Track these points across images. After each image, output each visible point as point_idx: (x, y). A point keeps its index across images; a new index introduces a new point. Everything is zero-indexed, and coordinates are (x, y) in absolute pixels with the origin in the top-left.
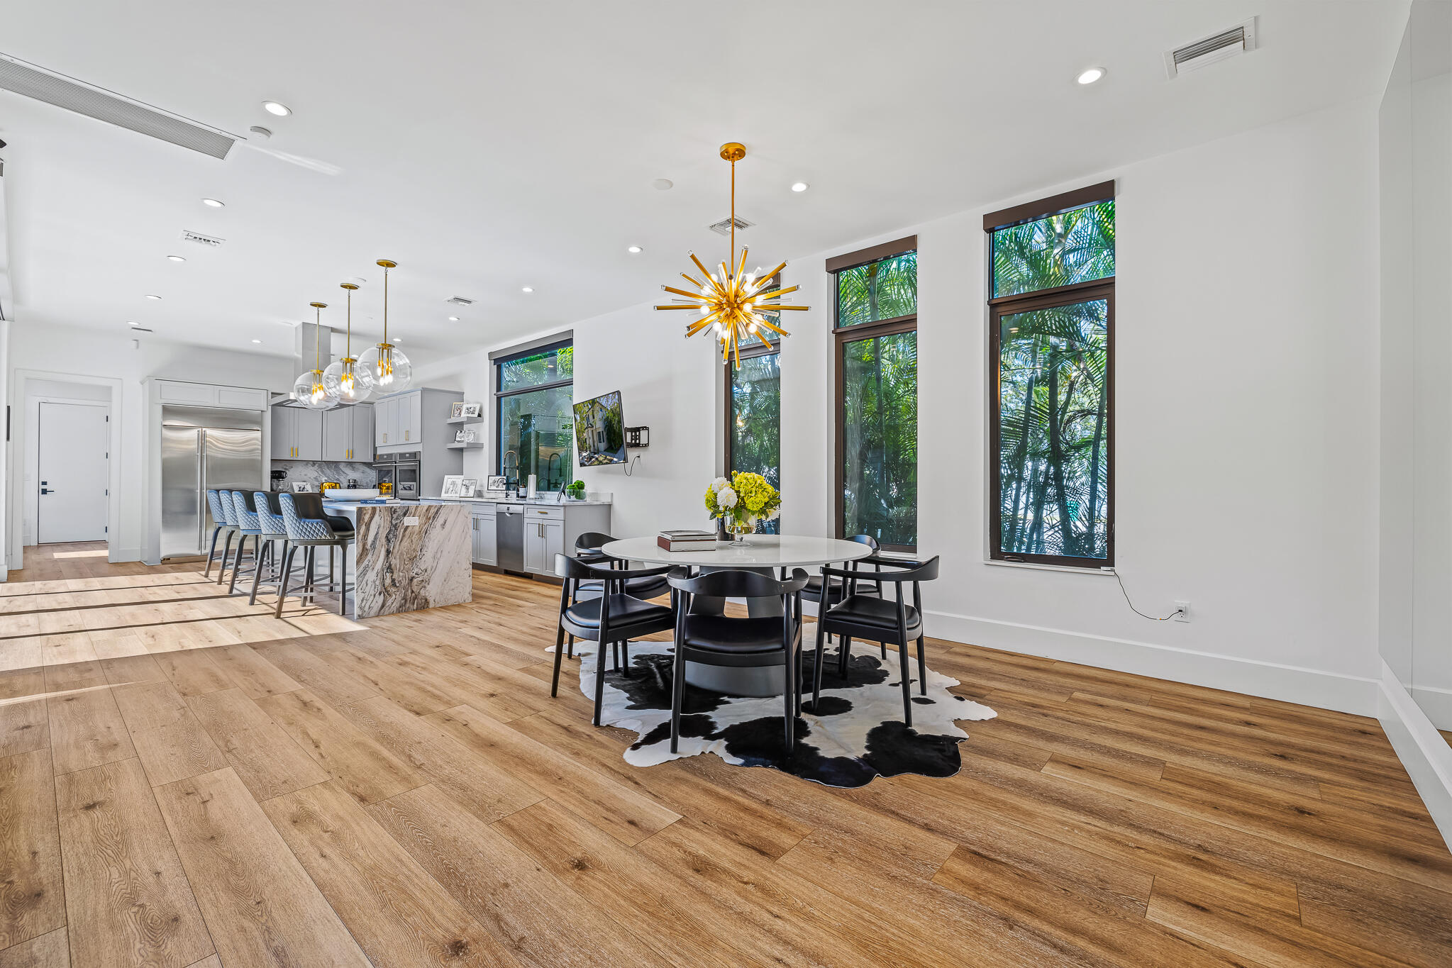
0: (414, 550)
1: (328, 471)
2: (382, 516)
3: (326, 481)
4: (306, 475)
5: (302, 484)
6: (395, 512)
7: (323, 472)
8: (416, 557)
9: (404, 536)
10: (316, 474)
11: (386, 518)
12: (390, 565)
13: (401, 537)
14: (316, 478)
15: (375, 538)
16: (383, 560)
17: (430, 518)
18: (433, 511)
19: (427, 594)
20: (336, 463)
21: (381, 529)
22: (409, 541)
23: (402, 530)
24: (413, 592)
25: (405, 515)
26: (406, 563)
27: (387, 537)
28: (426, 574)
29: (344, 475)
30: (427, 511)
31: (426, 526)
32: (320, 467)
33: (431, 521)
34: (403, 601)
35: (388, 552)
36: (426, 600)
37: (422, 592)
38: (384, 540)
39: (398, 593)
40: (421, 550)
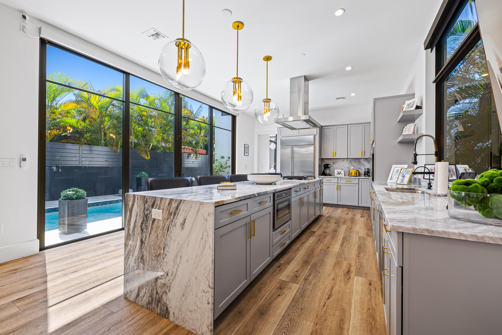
0: (159, 247)
1: (354, 164)
2: (139, 204)
3: (353, 169)
4: (343, 166)
5: (339, 171)
6: (147, 202)
7: (352, 164)
8: (160, 254)
9: (152, 228)
10: (348, 166)
11: (141, 207)
12: (143, 256)
13: (150, 227)
14: (348, 168)
15: (135, 225)
16: (138, 249)
17: (171, 214)
18: (174, 205)
19: (168, 303)
20: (359, 159)
21: (138, 217)
22: (155, 235)
23: (151, 222)
24: (157, 293)
25: (153, 206)
26: (153, 258)
27: (141, 226)
28: (167, 278)
29: (364, 166)
30: (169, 204)
31: (168, 222)
32: (350, 162)
33: (172, 217)
34: (150, 299)
35: (142, 242)
36: (167, 309)
37: (164, 297)
38: (139, 229)
39: (147, 288)
40: (164, 248)
